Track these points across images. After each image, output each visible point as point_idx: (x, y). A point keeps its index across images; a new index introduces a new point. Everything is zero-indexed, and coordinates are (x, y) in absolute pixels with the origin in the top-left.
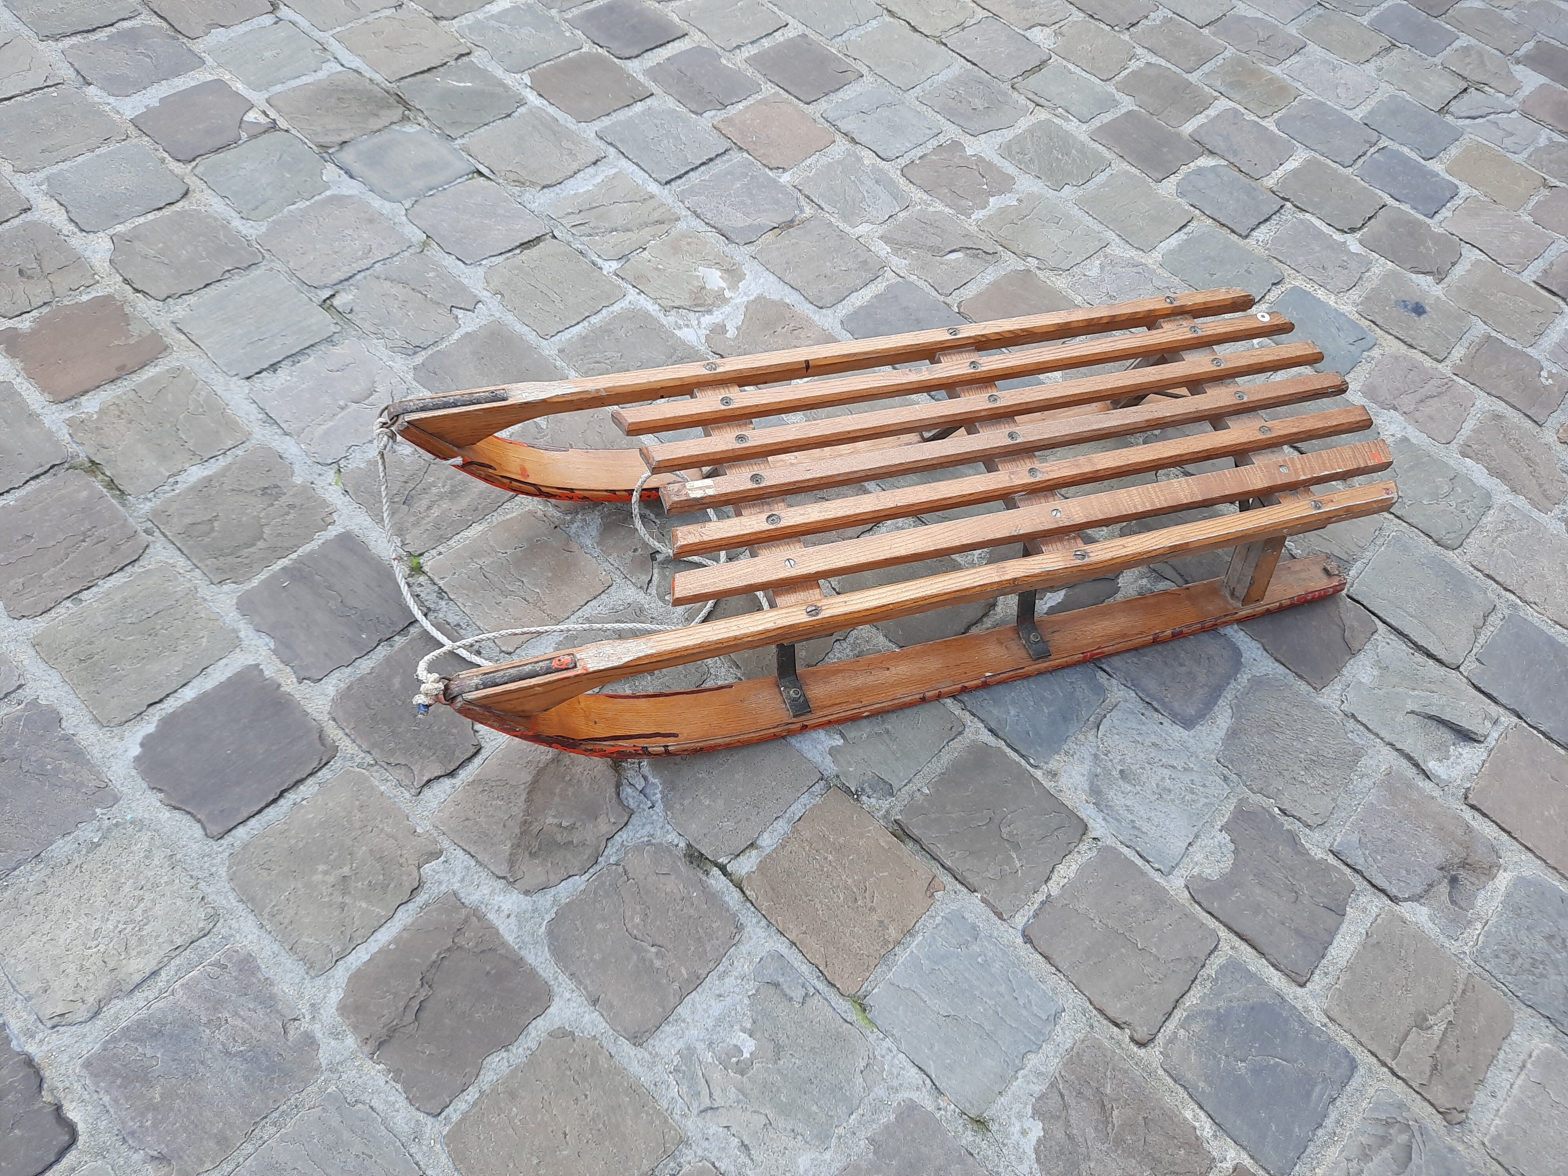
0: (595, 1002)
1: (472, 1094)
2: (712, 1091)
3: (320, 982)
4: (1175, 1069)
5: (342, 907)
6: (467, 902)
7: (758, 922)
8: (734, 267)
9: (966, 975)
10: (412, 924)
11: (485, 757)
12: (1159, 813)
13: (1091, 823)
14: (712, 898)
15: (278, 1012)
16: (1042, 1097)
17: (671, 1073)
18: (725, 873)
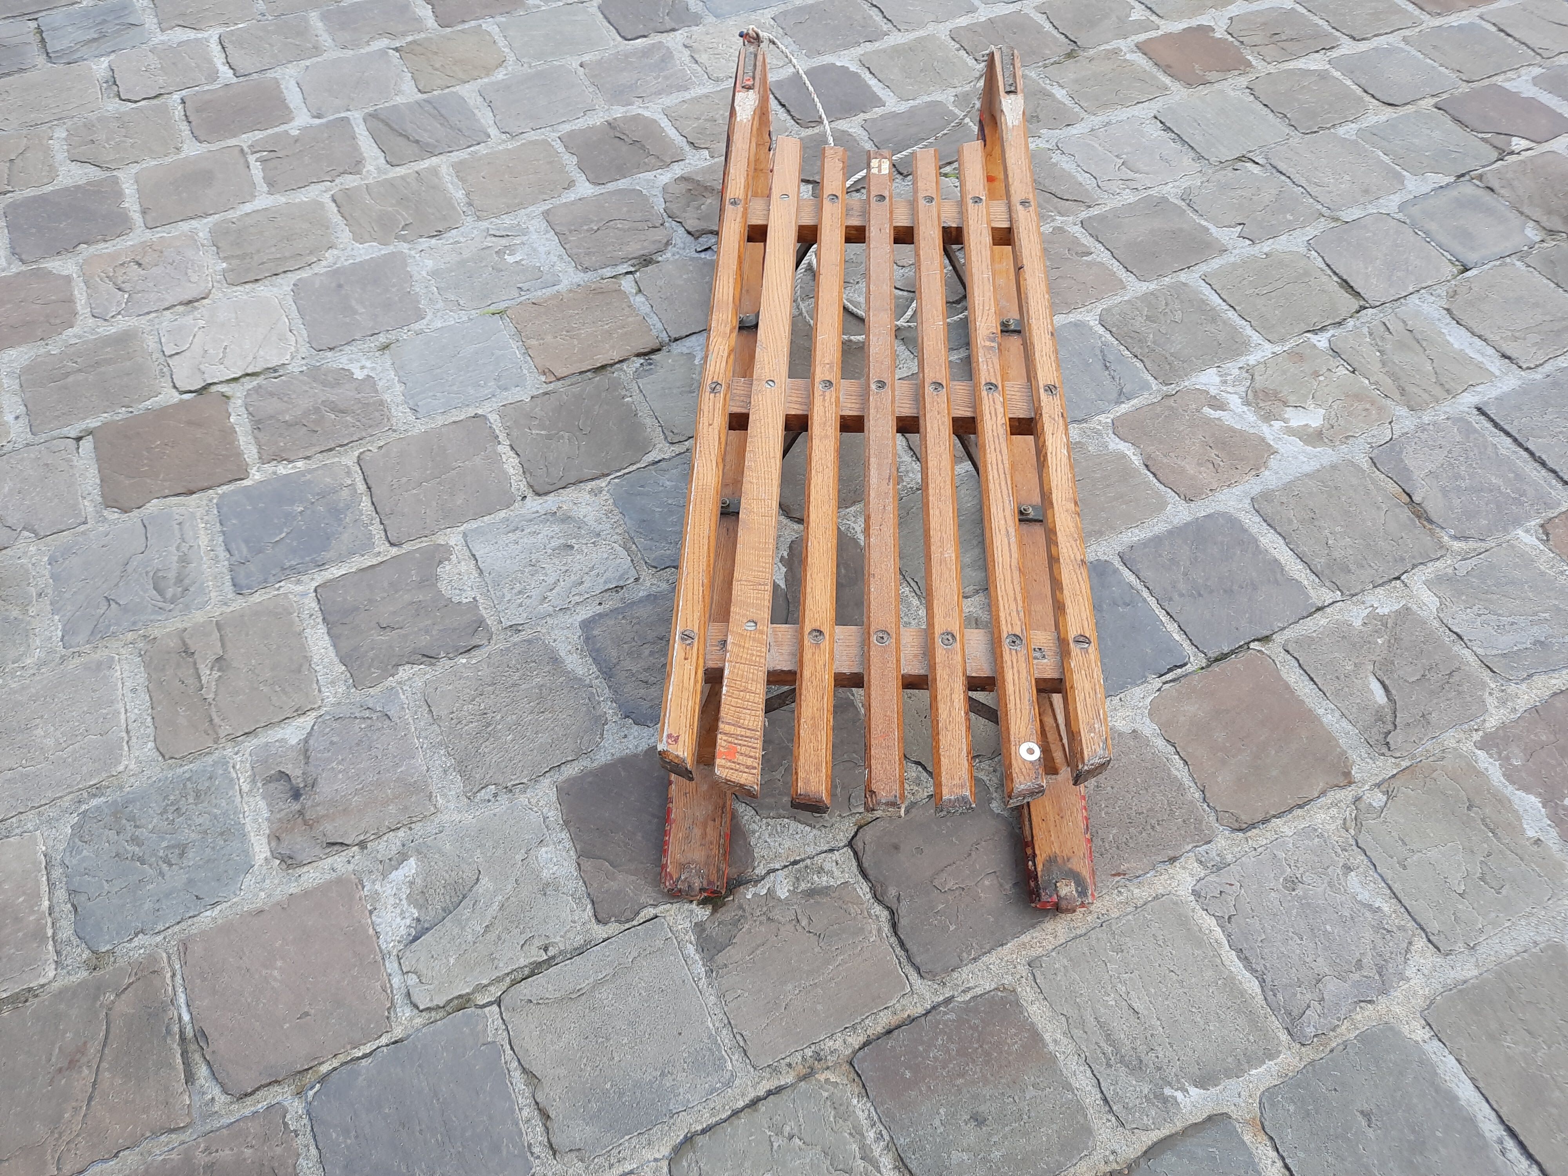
0: (580, 200)
1: (561, 150)
3: (659, 109)
6: (675, 163)
8: (1326, 441)
13: (540, 500)
15: (651, 96)
18: (627, 273)
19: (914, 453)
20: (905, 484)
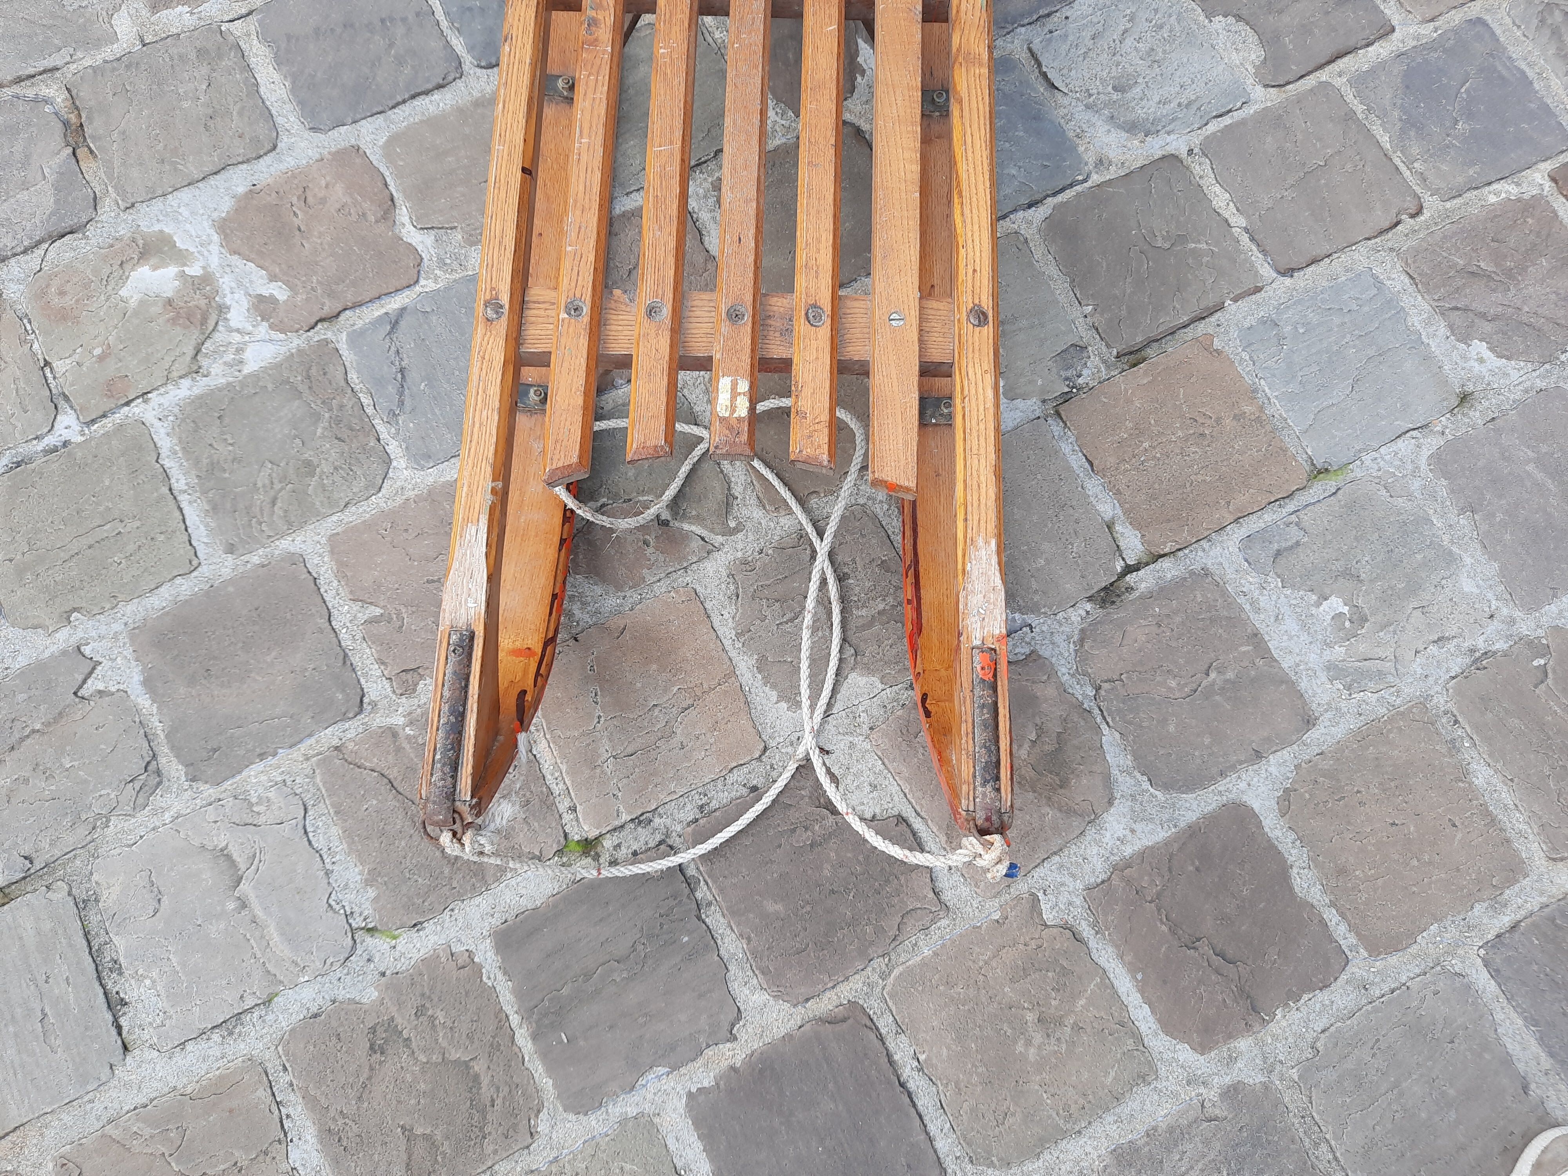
0: (1258, 755)
1: (1331, 916)
2: (1377, 656)
3: (1162, 1072)
4: (1451, 189)
5: (1077, 1028)
6: (1103, 876)
7: (1204, 550)
8: (141, 242)
9: (1314, 351)
10: (1117, 947)
11: (914, 814)
12: (1178, 73)
13: (1170, 150)
14: (1163, 592)
15: (1190, 1126)
16: (1451, 327)
17: (1350, 695)
18: (1136, 568)
19: (695, 223)
20: (710, 180)
